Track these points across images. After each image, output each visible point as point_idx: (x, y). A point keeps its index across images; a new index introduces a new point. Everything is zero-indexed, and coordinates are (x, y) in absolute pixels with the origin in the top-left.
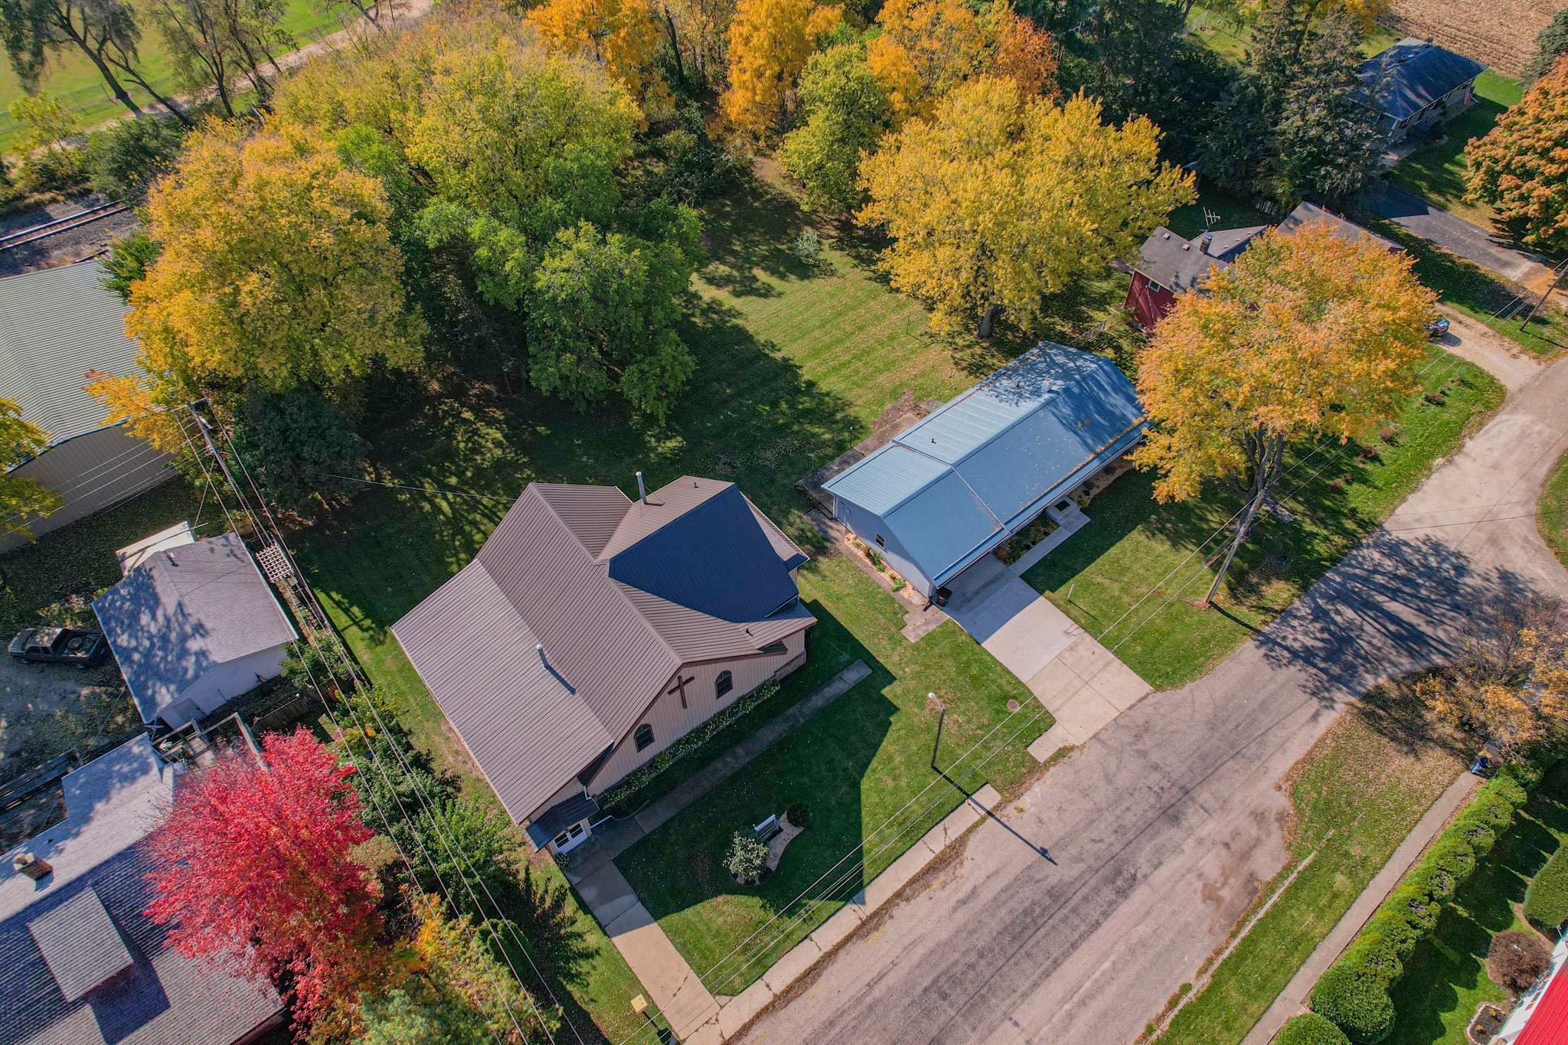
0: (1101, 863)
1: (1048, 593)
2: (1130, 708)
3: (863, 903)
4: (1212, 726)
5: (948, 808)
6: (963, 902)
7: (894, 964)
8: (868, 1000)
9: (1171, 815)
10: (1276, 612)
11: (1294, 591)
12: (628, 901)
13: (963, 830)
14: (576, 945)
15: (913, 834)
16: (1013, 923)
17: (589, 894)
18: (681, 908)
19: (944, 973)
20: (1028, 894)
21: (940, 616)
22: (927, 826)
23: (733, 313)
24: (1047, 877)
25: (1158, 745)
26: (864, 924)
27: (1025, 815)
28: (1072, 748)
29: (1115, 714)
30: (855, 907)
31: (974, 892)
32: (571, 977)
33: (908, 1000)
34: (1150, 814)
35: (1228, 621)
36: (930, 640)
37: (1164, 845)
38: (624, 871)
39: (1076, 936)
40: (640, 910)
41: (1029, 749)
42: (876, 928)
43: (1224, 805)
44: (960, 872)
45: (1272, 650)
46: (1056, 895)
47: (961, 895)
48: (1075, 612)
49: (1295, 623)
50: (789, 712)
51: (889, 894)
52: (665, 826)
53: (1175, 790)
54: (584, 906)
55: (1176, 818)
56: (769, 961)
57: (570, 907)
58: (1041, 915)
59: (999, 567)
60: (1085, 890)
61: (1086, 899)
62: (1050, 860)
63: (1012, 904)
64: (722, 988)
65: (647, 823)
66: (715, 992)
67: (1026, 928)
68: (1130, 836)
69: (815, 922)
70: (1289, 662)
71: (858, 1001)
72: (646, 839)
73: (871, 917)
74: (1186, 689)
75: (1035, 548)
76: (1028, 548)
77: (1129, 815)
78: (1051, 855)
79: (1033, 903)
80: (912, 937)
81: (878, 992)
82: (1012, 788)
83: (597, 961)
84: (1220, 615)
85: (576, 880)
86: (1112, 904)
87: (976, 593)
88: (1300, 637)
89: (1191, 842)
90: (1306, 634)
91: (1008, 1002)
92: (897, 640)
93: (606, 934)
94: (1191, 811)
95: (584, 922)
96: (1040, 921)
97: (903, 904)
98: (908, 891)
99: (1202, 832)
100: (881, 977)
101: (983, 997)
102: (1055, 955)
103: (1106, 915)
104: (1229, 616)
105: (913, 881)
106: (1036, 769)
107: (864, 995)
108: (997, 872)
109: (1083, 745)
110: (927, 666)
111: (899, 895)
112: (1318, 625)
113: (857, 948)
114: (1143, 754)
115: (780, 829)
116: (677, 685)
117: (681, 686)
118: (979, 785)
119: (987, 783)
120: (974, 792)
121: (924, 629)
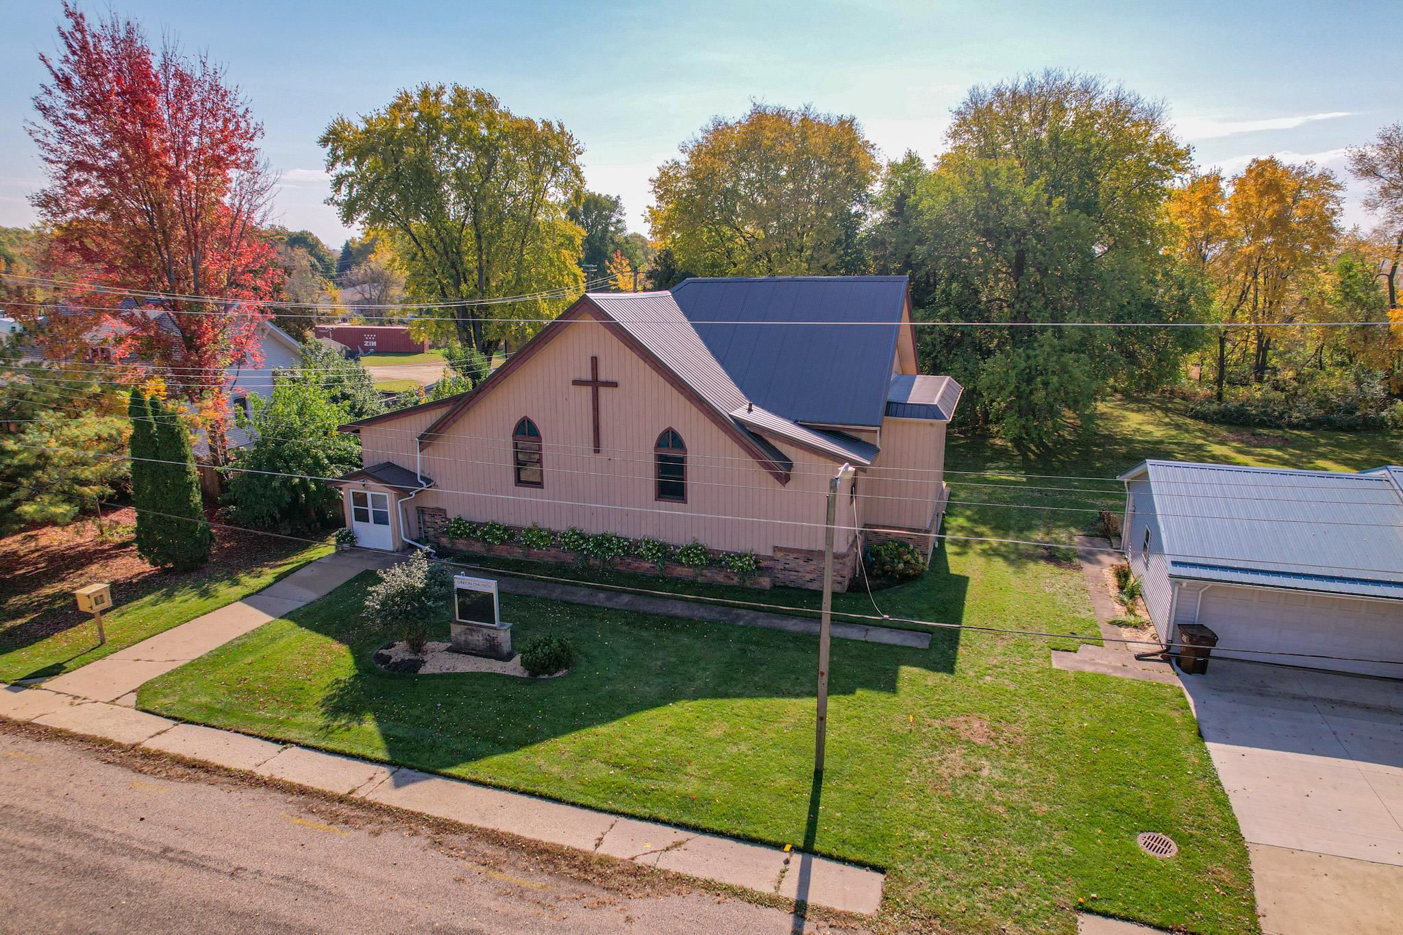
7: (233, 873)
12: (305, 597)
14: (220, 587)
17: (306, 572)
21: (1162, 675)
26: (341, 800)
30: (381, 778)
32: (167, 595)
36: (1093, 680)
38: (354, 580)
40: (294, 606)
41: (1086, 919)
50: (742, 612)
51: (440, 814)
54: (282, 577)
56: (219, 721)
57: (281, 570)
64: (152, 692)
66: (141, 690)
69: (324, 740)
82: (928, 923)
85: (324, 560)
87: (1296, 697)
92: (1028, 653)
93: (244, 597)
95: (258, 581)
97: (419, 840)
98: (459, 840)
100: (193, 864)
110: (1033, 695)
111: (443, 827)
115: (508, 657)
116: (589, 378)
117: (595, 384)
118: (859, 856)
119: (881, 870)
120: (829, 857)
121: (1102, 670)
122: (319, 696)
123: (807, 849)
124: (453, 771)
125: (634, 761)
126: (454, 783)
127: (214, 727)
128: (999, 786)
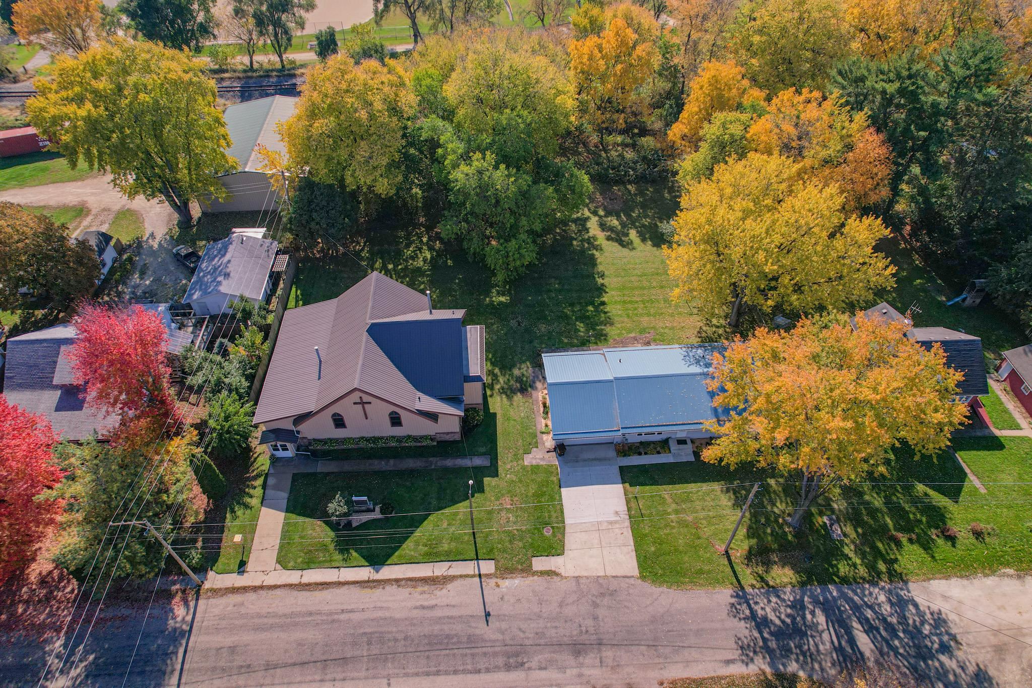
0: (511, 642)
1: (627, 485)
2: (613, 577)
3: (377, 572)
4: (654, 620)
5: (462, 557)
6: (423, 607)
7: (363, 610)
8: (336, 617)
9: (578, 648)
10: (768, 585)
11: (794, 581)
12: (283, 496)
13: (459, 573)
14: (247, 500)
15: (432, 556)
16: (436, 636)
17: (271, 481)
18: (299, 514)
19: (381, 633)
20: (458, 628)
21: (553, 460)
22: (443, 558)
23: (599, 248)
24: (476, 628)
25: (609, 607)
26: (368, 581)
27: (497, 590)
28: (557, 574)
29: (602, 574)
30: (372, 571)
31: (432, 607)
32: (233, 511)
33: (352, 631)
34: (565, 639)
35: (729, 569)
36: (535, 469)
37: (557, 661)
38: (293, 481)
39: (461, 668)
40: (284, 503)
41: (534, 559)
42: (371, 588)
43: (615, 668)
44: (438, 593)
45: (740, 604)
46: (472, 641)
47: (426, 604)
48: (633, 504)
49: (774, 599)
50: (431, 459)
51: (393, 577)
52: (328, 474)
53: (594, 637)
54: (264, 486)
55: (579, 652)
56: (312, 565)
57: (260, 481)
58: (453, 644)
59: (612, 453)
60: (490, 650)
61: (485, 654)
62: (487, 621)
63: (446, 627)
64: (283, 561)
65: (322, 467)
66: (278, 561)
67: (441, 644)
68: (542, 642)
69: (347, 563)
70: (744, 619)
71: (331, 614)
72: (315, 474)
73: (374, 581)
74: (661, 589)
75: (643, 456)
76: (640, 454)
77: (554, 631)
78: (490, 619)
79: (456, 635)
80: (384, 605)
81: (342, 617)
82: (505, 571)
83: (248, 511)
84: (726, 562)
85: (272, 471)
86: (497, 668)
87: (585, 460)
88: (768, 610)
89: (575, 671)
90: (774, 610)
91: (396, 671)
92: (517, 458)
93: (262, 503)
94: (592, 655)
95: (258, 492)
96: (451, 646)
97: (395, 586)
98: (403, 583)
99: (587, 672)
100: (352, 611)
101: (387, 659)
102: (441, 668)
103: (488, 670)
104: (732, 567)
105: (410, 579)
106: (527, 570)
107: (337, 613)
108: (454, 606)
109: (566, 578)
110: (521, 481)
111: (397, 581)
112: (789, 611)
113: (355, 591)
114: (595, 605)
115: (374, 510)
116: (360, 402)
118: (488, 557)
119: (493, 559)
120: (482, 559)
121: (538, 462)
124: (387, 562)
125: (429, 542)
126: (391, 566)
127: (314, 568)
128: (515, 523)
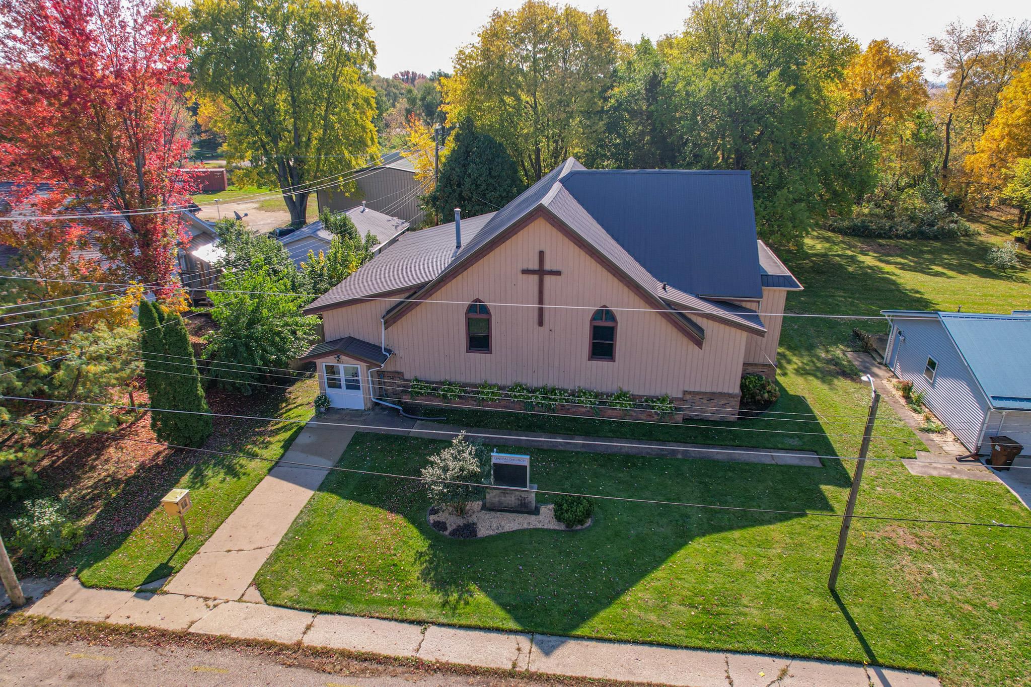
3: (547, 652)
5: (816, 652)
12: (322, 465)
15: (718, 635)
17: (303, 439)
21: (984, 475)
26: (512, 674)
30: (526, 646)
36: (945, 484)
38: (352, 445)
40: (320, 476)
50: (673, 444)
51: (596, 673)
54: (288, 445)
64: (269, 584)
69: (453, 616)
72: (403, 438)
73: (532, 677)
85: (313, 426)
92: (885, 462)
93: (269, 470)
110: (919, 501)
115: (536, 512)
116: (536, 267)
117: (541, 272)
118: (911, 665)
119: (933, 674)
120: (892, 668)
121: (944, 472)
122: (416, 571)
123: (874, 663)
124: (579, 632)
125: (701, 599)
126: (585, 643)
127: (348, 615)
128: (954, 586)
